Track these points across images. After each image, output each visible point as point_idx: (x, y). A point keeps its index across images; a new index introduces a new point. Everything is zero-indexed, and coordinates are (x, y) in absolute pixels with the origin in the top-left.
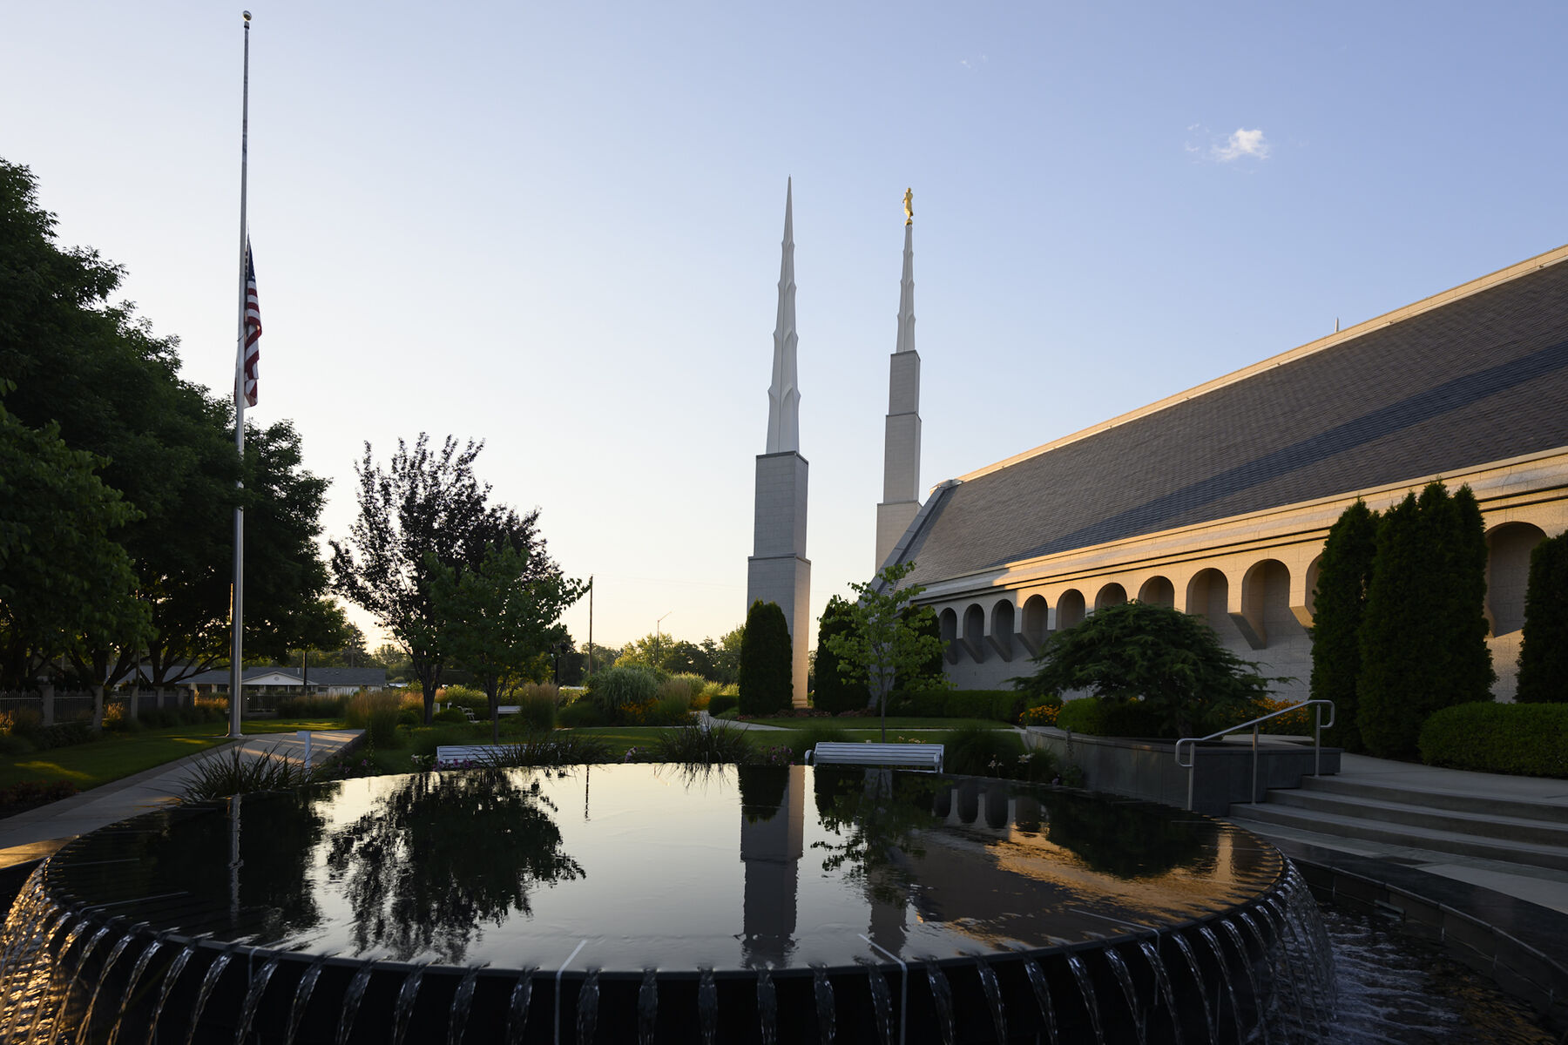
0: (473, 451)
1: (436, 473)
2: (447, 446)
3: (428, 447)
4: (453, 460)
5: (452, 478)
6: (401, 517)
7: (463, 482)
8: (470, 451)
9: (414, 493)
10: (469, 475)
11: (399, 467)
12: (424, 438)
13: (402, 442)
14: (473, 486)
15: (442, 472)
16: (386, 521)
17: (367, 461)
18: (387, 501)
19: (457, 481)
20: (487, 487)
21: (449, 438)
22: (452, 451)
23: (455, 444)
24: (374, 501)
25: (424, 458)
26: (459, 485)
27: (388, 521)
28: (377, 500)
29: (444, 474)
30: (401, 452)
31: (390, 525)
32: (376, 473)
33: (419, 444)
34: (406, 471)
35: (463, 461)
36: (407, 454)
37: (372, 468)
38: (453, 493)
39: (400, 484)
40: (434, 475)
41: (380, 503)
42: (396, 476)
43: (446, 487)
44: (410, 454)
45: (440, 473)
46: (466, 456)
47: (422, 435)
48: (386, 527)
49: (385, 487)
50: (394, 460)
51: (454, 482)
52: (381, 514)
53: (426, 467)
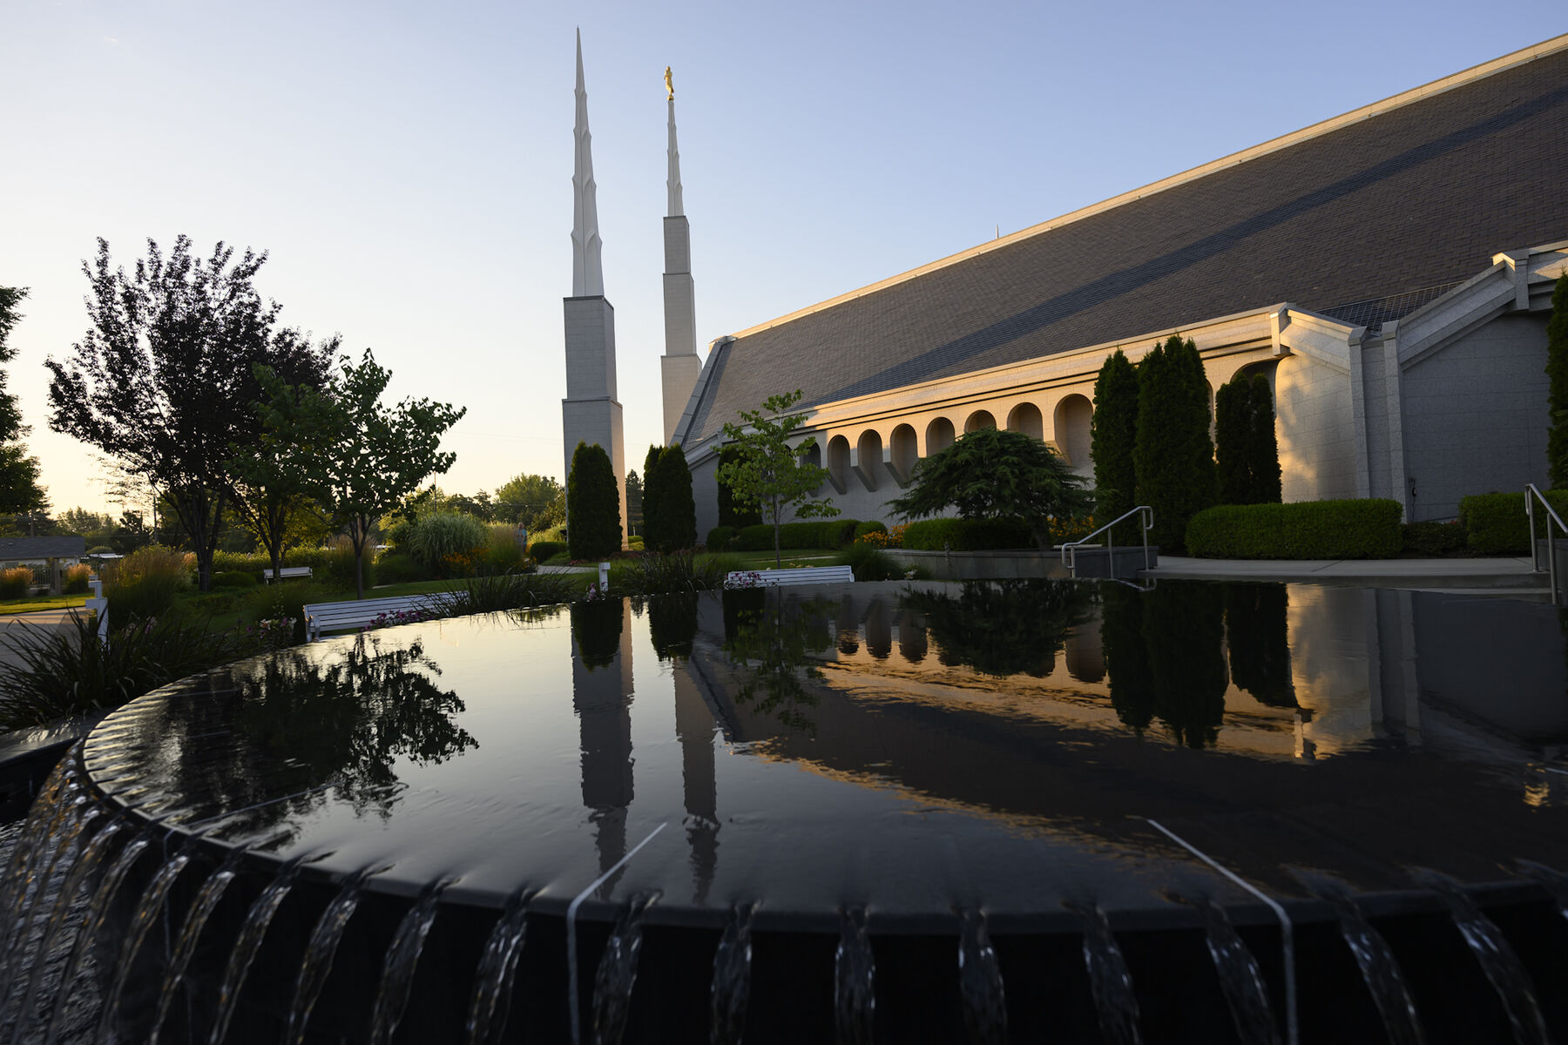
0: (253, 263)
1: (201, 285)
2: (218, 253)
3: (192, 252)
4: (226, 271)
5: (224, 293)
6: (150, 337)
7: (241, 299)
8: (248, 264)
9: (171, 307)
10: (248, 291)
11: (149, 274)
12: (185, 242)
13: (153, 244)
14: (255, 306)
15: (211, 284)
16: (133, 340)
17: (103, 264)
18: (133, 316)
19: (232, 297)
20: (275, 307)
21: (220, 245)
22: (224, 260)
23: (228, 253)
24: (114, 314)
25: (185, 266)
26: (235, 302)
27: (136, 341)
28: (120, 313)
29: (214, 287)
30: (152, 256)
31: (140, 345)
32: (118, 279)
33: (177, 249)
34: (160, 280)
35: (237, 273)
36: (161, 259)
37: (111, 271)
38: (228, 312)
39: (150, 295)
40: (198, 288)
41: (124, 318)
42: (145, 286)
43: (218, 304)
44: (166, 257)
45: (207, 287)
46: (244, 268)
47: (181, 239)
48: (134, 349)
49: (129, 298)
50: (141, 266)
51: (227, 298)
52: (125, 331)
53: (190, 278)
